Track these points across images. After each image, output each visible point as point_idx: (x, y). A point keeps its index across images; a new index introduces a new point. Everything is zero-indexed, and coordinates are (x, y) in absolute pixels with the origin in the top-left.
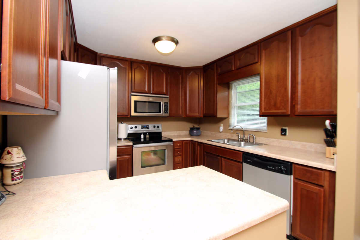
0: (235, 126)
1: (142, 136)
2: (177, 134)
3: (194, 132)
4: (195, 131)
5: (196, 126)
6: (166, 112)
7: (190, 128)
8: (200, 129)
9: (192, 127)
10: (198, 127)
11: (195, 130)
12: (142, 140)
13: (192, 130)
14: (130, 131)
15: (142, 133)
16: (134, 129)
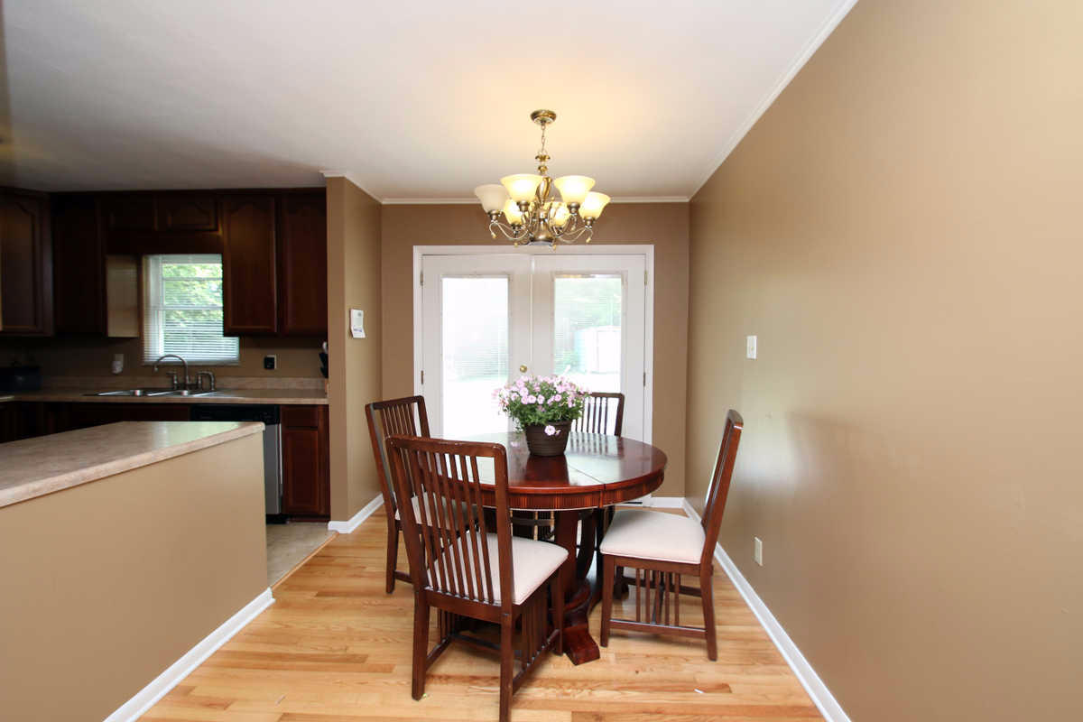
0: (162, 358)
3: (16, 381)
8: (40, 370)
11: (20, 375)
13: (7, 374)
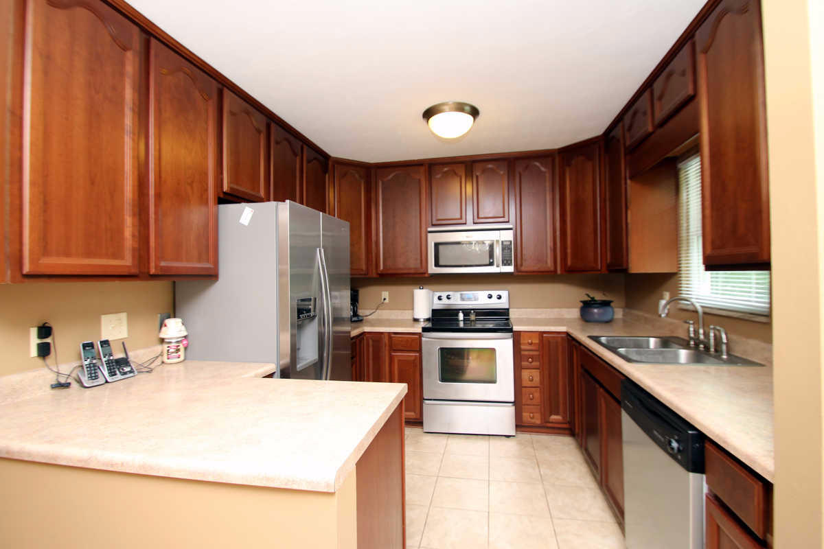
1: (461, 316)
2: (552, 317)
3: (593, 314)
4: (596, 311)
5: (599, 296)
6: (507, 262)
7: (581, 302)
8: (612, 304)
9: (586, 298)
10: (604, 298)
11: (596, 308)
12: (461, 325)
13: (587, 306)
14: (438, 305)
15: (461, 310)
16: (445, 301)
